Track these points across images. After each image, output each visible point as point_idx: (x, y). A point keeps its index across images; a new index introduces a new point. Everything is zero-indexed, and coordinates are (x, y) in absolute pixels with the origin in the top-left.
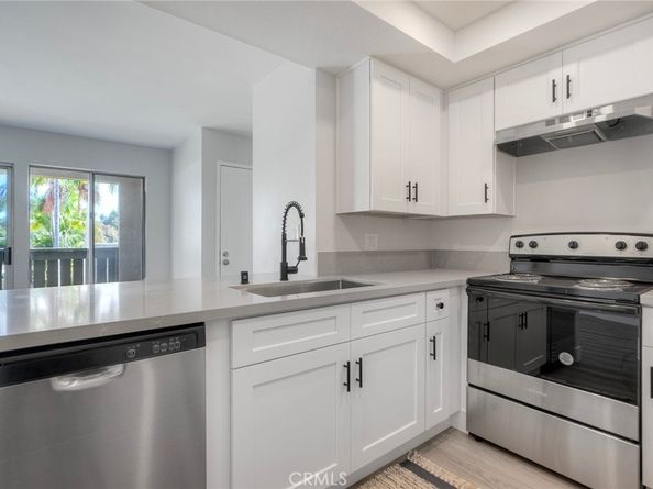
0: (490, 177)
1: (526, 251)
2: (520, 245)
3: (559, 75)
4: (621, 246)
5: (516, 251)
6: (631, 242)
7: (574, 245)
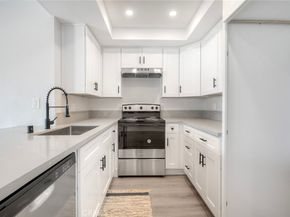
0: (120, 84)
2: (126, 108)
3: (142, 55)
4: (152, 108)
5: (124, 110)
6: (155, 107)
7: (141, 108)
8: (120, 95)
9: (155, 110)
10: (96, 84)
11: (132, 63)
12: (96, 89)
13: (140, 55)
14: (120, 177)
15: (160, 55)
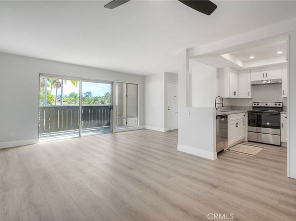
0: (250, 91)
1: (256, 105)
2: (255, 104)
3: (265, 72)
4: (276, 105)
5: (254, 106)
6: (278, 104)
7: (266, 104)
8: (250, 97)
9: (278, 106)
10: (235, 92)
11: (257, 77)
12: (235, 95)
13: (264, 72)
14: (248, 141)
15: (280, 70)
